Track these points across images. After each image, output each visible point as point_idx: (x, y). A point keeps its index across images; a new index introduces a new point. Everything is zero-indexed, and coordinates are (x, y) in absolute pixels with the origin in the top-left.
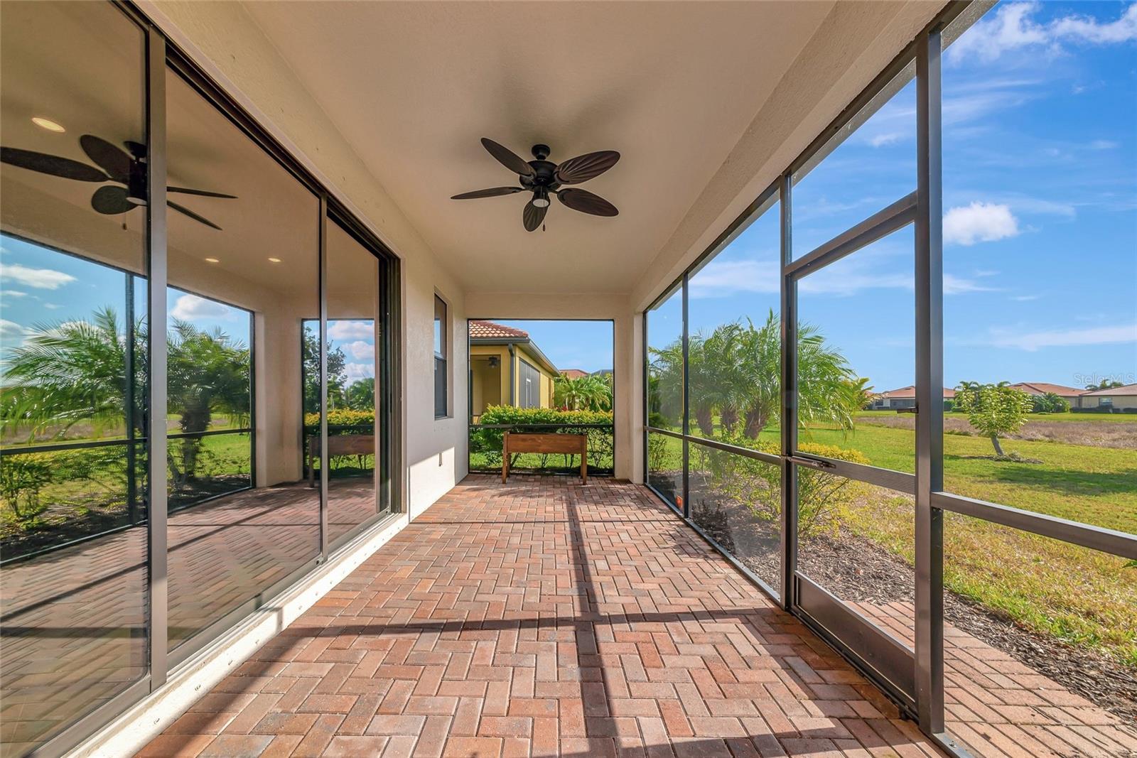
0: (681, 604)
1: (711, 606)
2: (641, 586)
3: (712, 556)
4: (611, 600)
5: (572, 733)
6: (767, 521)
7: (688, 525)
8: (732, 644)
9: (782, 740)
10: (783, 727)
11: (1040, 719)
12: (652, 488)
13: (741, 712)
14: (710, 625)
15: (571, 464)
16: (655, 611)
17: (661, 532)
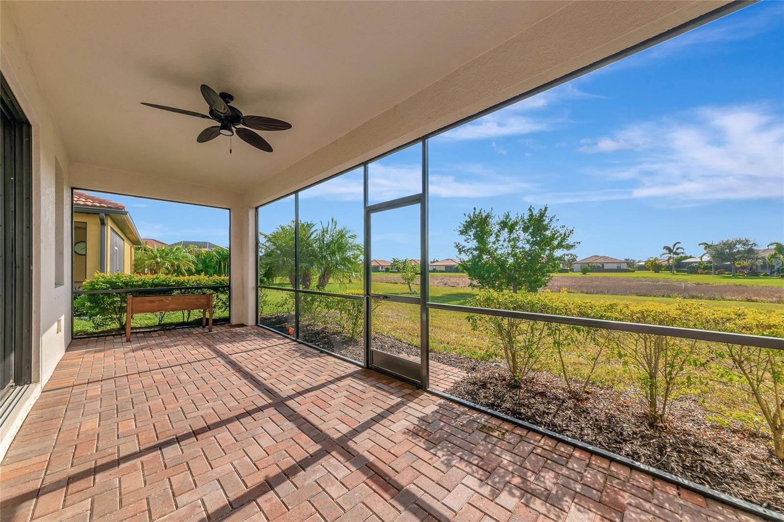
0: (322, 379)
1: (336, 376)
2: (295, 378)
3: (322, 355)
4: (285, 390)
5: (309, 445)
6: (340, 333)
7: (300, 343)
8: (353, 387)
9: (389, 410)
10: (387, 407)
11: (446, 376)
12: (264, 326)
13: (371, 408)
14: (340, 384)
15: (188, 319)
16: (311, 387)
17: (287, 350)
